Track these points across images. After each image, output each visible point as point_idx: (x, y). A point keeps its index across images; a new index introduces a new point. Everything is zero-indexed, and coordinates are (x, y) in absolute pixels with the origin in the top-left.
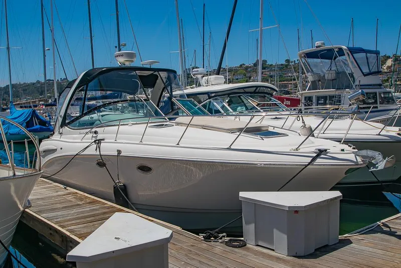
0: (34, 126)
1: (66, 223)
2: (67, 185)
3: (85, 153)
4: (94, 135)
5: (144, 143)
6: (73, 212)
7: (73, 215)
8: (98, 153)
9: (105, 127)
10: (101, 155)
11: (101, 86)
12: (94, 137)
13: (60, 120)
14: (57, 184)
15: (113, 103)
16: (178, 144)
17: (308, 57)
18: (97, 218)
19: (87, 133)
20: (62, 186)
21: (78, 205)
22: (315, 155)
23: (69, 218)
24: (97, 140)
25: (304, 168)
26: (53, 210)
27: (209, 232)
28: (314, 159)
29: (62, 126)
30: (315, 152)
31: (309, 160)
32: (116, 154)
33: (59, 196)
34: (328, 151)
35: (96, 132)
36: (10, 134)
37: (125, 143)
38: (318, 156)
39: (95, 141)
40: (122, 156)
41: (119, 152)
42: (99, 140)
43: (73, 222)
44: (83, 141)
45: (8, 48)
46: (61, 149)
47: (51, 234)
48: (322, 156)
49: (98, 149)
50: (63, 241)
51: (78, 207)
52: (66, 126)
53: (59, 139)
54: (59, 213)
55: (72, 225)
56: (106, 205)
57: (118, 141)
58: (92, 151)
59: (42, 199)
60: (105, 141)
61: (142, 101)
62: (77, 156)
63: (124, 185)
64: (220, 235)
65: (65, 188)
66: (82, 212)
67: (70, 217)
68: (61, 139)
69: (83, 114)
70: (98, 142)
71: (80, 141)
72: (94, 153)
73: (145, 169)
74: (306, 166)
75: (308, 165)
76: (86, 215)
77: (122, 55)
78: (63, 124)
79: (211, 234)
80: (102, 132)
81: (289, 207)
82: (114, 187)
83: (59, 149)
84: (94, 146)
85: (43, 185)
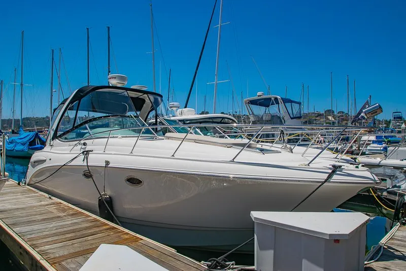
0: (35, 145)
1: (40, 241)
2: (52, 194)
3: (72, 163)
4: (83, 147)
5: (134, 154)
6: (52, 226)
7: (51, 229)
8: (85, 164)
9: (94, 139)
10: (88, 166)
11: (93, 108)
12: (83, 148)
13: (52, 133)
14: (43, 193)
15: (104, 117)
16: (173, 156)
17: (251, 104)
18: (78, 234)
19: (76, 145)
20: (47, 195)
21: (59, 217)
22: (330, 171)
23: (45, 233)
24: (85, 151)
25: (320, 186)
26: (29, 223)
27: (214, 260)
28: (330, 176)
29: (53, 139)
30: (330, 168)
31: (325, 176)
32: (104, 164)
33: (41, 206)
34: (343, 167)
35: (85, 144)
36: (16, 151)
37: (114, 154)
38: (334, 172)
39: (83, 153)
40: (110, 167)
41: (107, 163)
42: (87, 151)
43: (50, 239)
44: (72, 152)
45: (22, 85)
46: (50, 159)
47: (21, 254)
48: (338, 172)
49: (85, 160)
50: (32, 265)
51: (59, 219)
52: (57, 138)
53: (49, 151)
54: (36, 227)
55: (47, 243)
56: (89, 218)
57: (106, 152)
58: (80, 161)
59: (23, 209)
60: (94, 152)
61: (132, 117)
62: (64, 167)
63: (110, 197)
64: (227, 263)
65: (50, 198)
66: (62, 227)
67: (48, 233)
68: (51, 151)
69: (73, 127)
70: (86, 153)
71: (69, 152)
72: (81, 163)
73: (133, 181)
74: (323, 183)
75: (325, 182)
76: (65, 229)
77: (115, 78)
78: (55, 137)
79: (217, 262)
80: (91, 144)
81: (330, 235)
82: (100, 200)
83: (48, 160)
84: (82, 157)
85: (28, 194)
